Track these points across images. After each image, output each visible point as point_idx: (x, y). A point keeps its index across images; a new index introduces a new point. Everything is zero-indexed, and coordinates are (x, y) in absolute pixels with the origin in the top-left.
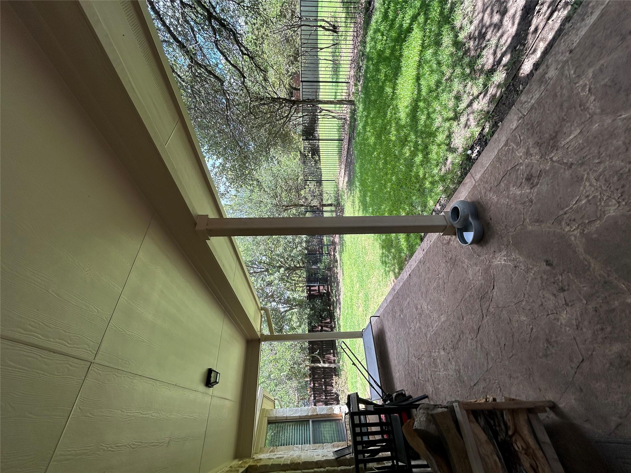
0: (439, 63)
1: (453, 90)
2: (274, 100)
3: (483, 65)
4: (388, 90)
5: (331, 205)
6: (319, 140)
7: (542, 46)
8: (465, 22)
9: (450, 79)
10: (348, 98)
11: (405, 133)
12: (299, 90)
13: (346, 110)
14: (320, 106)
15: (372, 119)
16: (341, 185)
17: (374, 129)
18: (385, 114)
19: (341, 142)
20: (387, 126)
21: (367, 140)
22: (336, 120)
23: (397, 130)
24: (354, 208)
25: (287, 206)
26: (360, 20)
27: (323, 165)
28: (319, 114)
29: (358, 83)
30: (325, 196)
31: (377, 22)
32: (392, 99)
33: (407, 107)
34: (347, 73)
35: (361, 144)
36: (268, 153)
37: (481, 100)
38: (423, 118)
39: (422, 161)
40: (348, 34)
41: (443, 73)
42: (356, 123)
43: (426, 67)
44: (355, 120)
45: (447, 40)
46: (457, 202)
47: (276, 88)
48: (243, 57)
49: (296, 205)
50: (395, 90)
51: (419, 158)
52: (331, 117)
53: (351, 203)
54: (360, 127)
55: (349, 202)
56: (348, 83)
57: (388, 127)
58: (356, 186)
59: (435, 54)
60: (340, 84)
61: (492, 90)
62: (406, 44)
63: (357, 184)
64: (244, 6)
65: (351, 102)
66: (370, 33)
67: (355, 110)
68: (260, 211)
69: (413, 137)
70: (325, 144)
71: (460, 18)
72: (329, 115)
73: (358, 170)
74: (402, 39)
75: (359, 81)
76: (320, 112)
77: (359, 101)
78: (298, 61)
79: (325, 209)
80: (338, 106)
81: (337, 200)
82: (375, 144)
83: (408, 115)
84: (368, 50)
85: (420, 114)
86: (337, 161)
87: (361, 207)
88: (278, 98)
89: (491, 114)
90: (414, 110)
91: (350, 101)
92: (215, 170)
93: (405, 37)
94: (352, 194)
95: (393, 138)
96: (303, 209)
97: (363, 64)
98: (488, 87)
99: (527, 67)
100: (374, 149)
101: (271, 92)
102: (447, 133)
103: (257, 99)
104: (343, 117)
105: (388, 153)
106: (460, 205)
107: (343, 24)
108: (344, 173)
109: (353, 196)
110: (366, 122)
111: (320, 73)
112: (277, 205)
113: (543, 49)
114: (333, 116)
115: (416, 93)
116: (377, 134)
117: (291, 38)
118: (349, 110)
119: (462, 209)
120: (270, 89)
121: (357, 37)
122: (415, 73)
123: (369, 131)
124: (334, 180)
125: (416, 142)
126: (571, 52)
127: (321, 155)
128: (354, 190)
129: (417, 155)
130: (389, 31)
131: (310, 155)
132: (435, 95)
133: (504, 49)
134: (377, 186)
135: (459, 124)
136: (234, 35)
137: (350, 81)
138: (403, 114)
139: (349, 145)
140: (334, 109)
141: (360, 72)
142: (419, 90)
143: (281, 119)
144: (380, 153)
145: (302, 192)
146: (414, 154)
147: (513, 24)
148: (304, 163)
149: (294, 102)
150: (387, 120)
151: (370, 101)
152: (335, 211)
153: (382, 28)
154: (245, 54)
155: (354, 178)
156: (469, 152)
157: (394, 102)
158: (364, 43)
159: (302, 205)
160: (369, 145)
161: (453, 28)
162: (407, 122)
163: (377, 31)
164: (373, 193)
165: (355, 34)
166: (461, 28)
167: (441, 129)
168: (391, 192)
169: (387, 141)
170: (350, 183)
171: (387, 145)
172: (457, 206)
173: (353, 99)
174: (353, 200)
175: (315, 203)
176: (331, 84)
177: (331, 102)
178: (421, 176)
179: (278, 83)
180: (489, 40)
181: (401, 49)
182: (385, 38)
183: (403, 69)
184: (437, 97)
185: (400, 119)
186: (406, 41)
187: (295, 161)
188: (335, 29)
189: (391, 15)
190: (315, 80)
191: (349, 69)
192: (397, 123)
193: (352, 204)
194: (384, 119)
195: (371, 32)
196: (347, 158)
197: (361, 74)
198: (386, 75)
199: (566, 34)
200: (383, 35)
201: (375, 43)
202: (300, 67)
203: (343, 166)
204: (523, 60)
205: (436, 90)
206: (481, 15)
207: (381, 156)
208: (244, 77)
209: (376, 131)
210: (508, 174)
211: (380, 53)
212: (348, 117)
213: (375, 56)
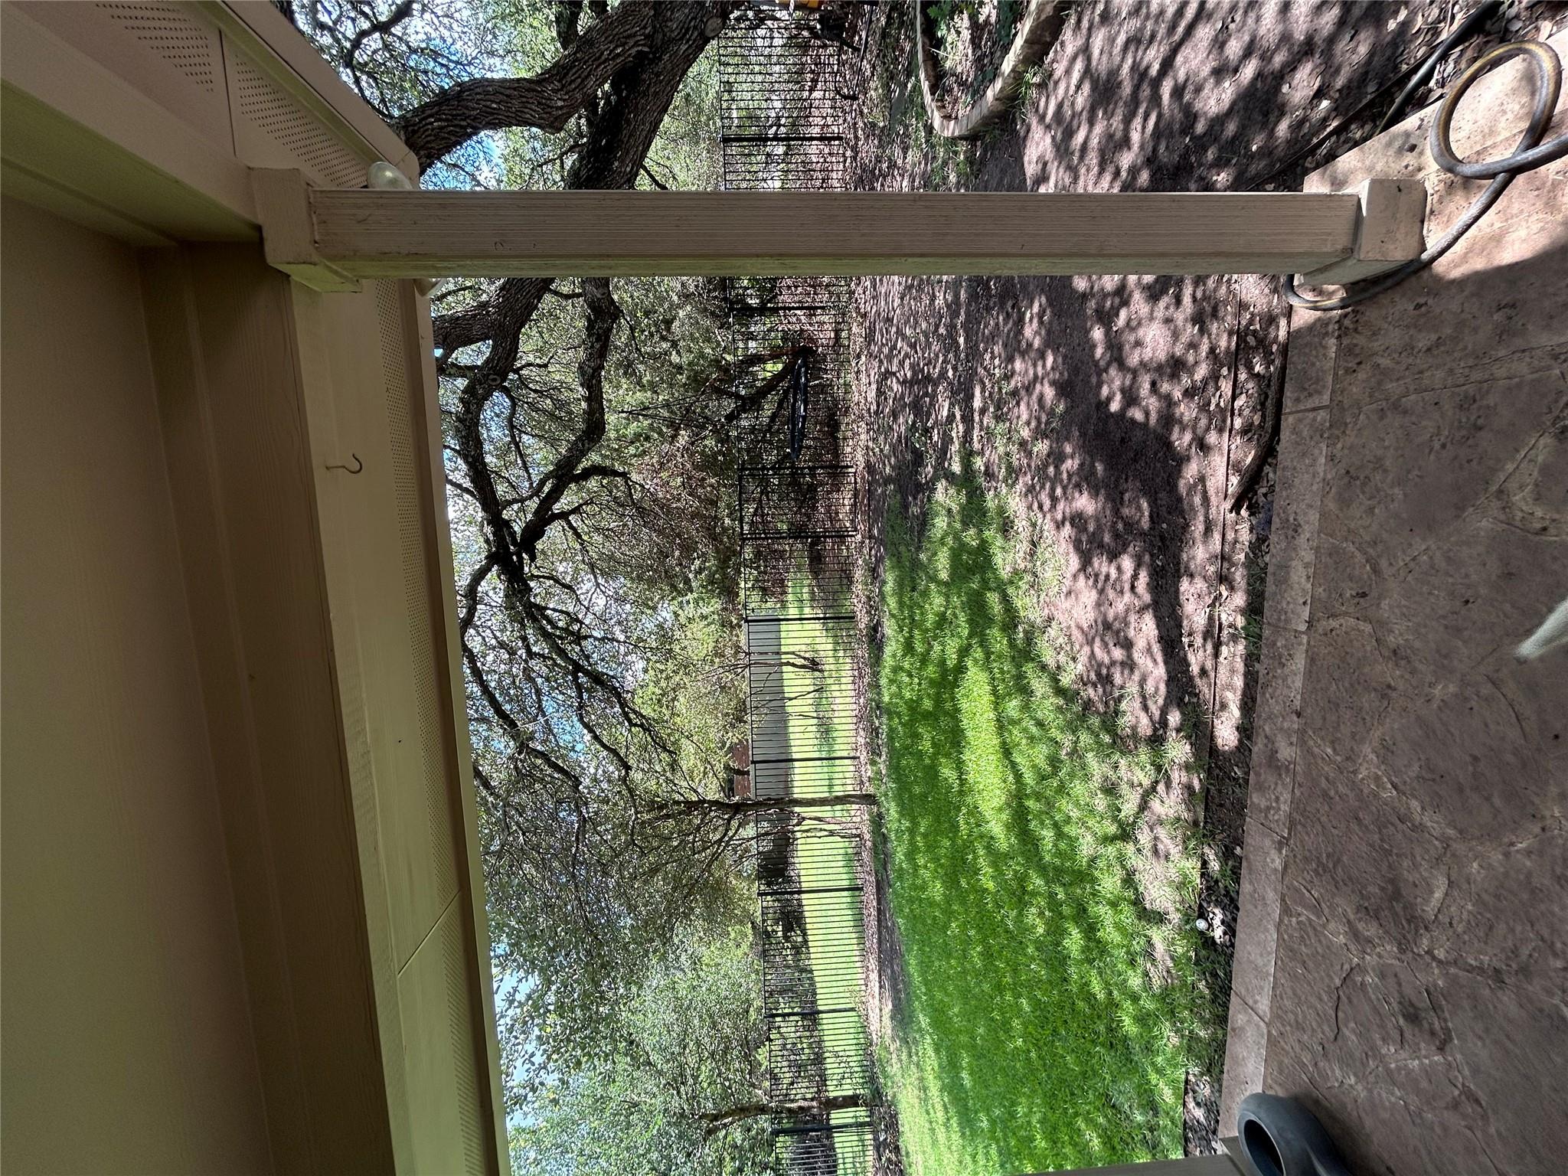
0: (1040, 724)
1: (1093, 775)
2: (690, 806)
3: (1134, 728)
4: (947, 772)
5: (851, 1101)
6: (800, 892)
7: (1233, 700)
8: (1062, 658)
9: (1074, 752)
10: (861, 789)
11: (1016, 872)
12: (748, 773)
13: (858, 816)
14: (797, 809)
15: (925, 836)
16: (874, 1026)
17: (936, 860)
18: (955, 827)
19: (857, 893)
20: (967, 854)
21: (923, 888)
22: (839, 839)
23: (994, 865)
24: (928, 1113)
25: (715, 1118)
26: (863, 652)
27: (819, 958)
28: (796, 828)
29: (878, 759)
30: (831, 1066)
31: (894, 656)
32: (961, 793)
33: (1000, 810)
34: (849, 740)
35: (911, 901)
36: (667, 941)
37: (1164, 795)
38: (1048, 834)
39: (1085, 950)
40: (843, 673)
41: (1057, 742)
42: (889, 845)
43: (1015, 732)
44: (885, 839)
45: (1040, 686)
46: (1245, 1101)
47: (697, 781)
48: (630, 730)
49: (743, 1111)
50: (962, 773)
51: (1074, 941)
52: (826, 833)
53: (916, 1092)
54: (900, 856)
55: (909, 1088)
56: (854, 758)
57: (970, 857)
58: (920, 1030)
59: (1026, 707)
60: (837, 762)
61: (1178, 776)
62: (959, 692)
63: (924, 1021)
64: (645, 648)
65: (869, 799)
66: (886, 672)
67: (880, 816)
68: (628, 1149)
69: (1039, 882)
70: (816, 901)
71: (1052, 653)
72: (821, 830)
73: (917, 979)
74: (950, 682)
75: (880, 755)
76: (799, 824)
77: (886, 795)
78: (745, 722)
79: (837, 1117)
80: (839, 807)
81: (871, 1080)
82: (948, 901)
83: (1008, 827)
84: (886, 699)
85: (1036, 826)
86: (855, 947)
87: (952, 1111)
88: (700, 801)
89: (1204, 827)
90: (1020, 819)
91: (866, 795)
92: (511, 1012)
93: (956, 680)
94: (915, 1058)
95: (991, 885)
96: (764, 1122)
97: (883, 724)
98: (1166, 771)
99: (1226, 734)
100: (950, 914)
101: (684, 790)
102: (1119, 873)
103: (652, 806)
104: (854, 832)
105: (987, 925)
106: (1263, 1115)
107: (832, 660)
108: (877, 984)
109: (918, 1065)
110: (912, 842)
111: (792, 736)
112: (682, 1115)
113: (1238, 703)
114: (830, 831)
115: (1011, 778)
116: (946, 874)
117: (728, 685)
118: (866, 817)
119: (1275, 1132)
120: (684, 784)
121: (861, 676)
122: (996, 741)
123: (926, 867)
124: (852, 1010)
125: (1052, 896)
126: (1299, 715)
127: (808, 926)
128: (916, 1042)
129: (1064, 933)
130: (920, 669)
131: (780, 928)
132: (1055, 785)
133: (1161, 702)
134: (981, 1031)
135: (1139, 850)
136: (618, 696)
137: (858, 754)
138: (997, 827)
139: (879, 903)
140: (829, 814)
141: (877, 737)
142: (1018, 776)
143: (704, 849)
144: (964, 924)
145: (762, 1055)
146: (1056, 931)
147: (1155, 661)
148: (764, 954)
149: (737, 808)
150: (963, 840)
151: (911, 797)
152: (868, 1124)
153: (906, 665)
154: (636, 725)
155: (909, 1000)
156: (1201, 924)
157: (969, 800)
158: (875, 686)
159: (762, 1109)
160: (932, 903)
161: (1044, 667)
162: (1011, 846)
163: (897, 669)
164: (978, 1055)
165: (856, 673)
166: (1058, 667)
167: (1101, 864)
168: (1029, 1051)
169: (977, 891)
170: (902, 1017)
171: (980, 905)
172: (1253, 1118)
173: (871, 790)
174: (921, 1079)
175: (802, 1094)
176: (818, 763)
177: (823, 802)
178: (1101, 996)
179: (702, 769)
180: (1122, 687)
181: (953, 699)
182: (916, 680)
183: (969, 734)
184: (1062, 789)
185: (992, 838)
186: (959, 686)
187: (740, 952)
188: (813, 665)
189: (919, 648)
190: (783, 757)
191: (853, 733)
192: (988, 848)
193: (919, 1097)
194: (954, 837)
195: (887, 670)
196: (879, 938)
197: (880, 742)
198: (934, 745)
199: (1266, 686)
200: (910, 676)
201: (899, 687)
202: (749, 732)
203: (873, 964)
204: (1210, 721)
205: (1055, 774)
206: (1086, 649)
207: (972, 933)
208: (628, 768)
209: (942, 866)
210: (1343, 998)
211: (913, 706)
212: (866, 832)
213: (903, 709)
